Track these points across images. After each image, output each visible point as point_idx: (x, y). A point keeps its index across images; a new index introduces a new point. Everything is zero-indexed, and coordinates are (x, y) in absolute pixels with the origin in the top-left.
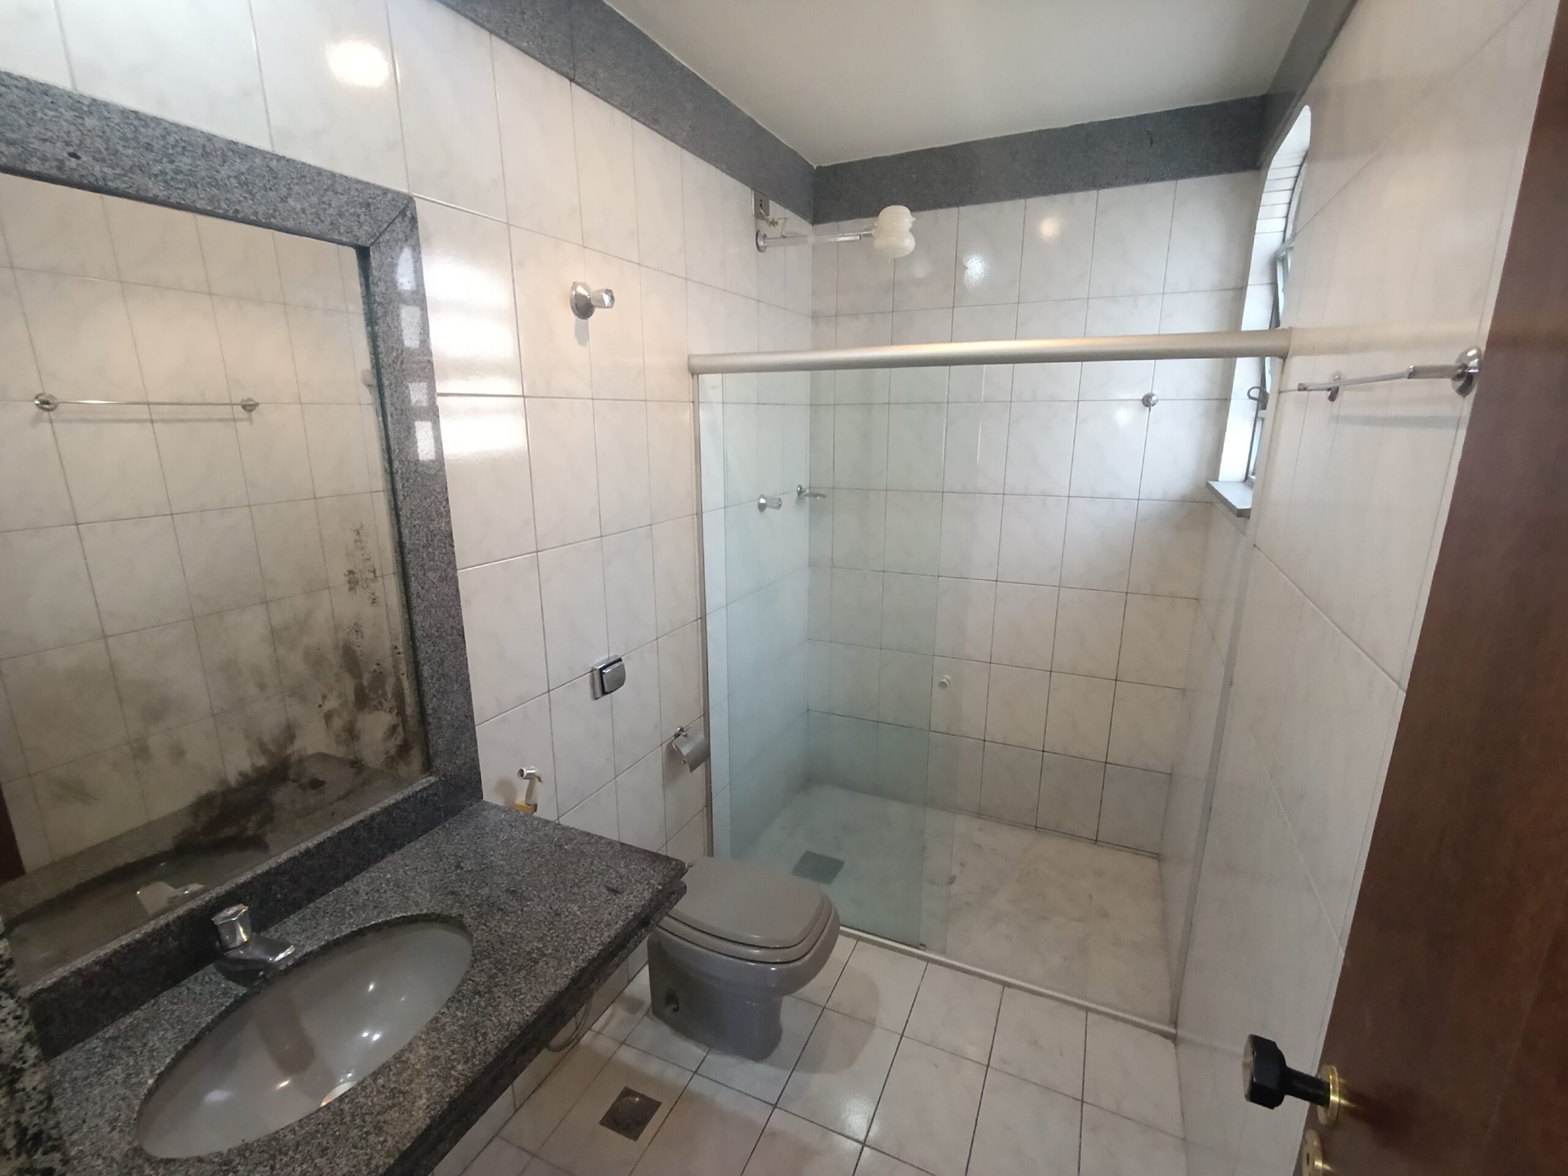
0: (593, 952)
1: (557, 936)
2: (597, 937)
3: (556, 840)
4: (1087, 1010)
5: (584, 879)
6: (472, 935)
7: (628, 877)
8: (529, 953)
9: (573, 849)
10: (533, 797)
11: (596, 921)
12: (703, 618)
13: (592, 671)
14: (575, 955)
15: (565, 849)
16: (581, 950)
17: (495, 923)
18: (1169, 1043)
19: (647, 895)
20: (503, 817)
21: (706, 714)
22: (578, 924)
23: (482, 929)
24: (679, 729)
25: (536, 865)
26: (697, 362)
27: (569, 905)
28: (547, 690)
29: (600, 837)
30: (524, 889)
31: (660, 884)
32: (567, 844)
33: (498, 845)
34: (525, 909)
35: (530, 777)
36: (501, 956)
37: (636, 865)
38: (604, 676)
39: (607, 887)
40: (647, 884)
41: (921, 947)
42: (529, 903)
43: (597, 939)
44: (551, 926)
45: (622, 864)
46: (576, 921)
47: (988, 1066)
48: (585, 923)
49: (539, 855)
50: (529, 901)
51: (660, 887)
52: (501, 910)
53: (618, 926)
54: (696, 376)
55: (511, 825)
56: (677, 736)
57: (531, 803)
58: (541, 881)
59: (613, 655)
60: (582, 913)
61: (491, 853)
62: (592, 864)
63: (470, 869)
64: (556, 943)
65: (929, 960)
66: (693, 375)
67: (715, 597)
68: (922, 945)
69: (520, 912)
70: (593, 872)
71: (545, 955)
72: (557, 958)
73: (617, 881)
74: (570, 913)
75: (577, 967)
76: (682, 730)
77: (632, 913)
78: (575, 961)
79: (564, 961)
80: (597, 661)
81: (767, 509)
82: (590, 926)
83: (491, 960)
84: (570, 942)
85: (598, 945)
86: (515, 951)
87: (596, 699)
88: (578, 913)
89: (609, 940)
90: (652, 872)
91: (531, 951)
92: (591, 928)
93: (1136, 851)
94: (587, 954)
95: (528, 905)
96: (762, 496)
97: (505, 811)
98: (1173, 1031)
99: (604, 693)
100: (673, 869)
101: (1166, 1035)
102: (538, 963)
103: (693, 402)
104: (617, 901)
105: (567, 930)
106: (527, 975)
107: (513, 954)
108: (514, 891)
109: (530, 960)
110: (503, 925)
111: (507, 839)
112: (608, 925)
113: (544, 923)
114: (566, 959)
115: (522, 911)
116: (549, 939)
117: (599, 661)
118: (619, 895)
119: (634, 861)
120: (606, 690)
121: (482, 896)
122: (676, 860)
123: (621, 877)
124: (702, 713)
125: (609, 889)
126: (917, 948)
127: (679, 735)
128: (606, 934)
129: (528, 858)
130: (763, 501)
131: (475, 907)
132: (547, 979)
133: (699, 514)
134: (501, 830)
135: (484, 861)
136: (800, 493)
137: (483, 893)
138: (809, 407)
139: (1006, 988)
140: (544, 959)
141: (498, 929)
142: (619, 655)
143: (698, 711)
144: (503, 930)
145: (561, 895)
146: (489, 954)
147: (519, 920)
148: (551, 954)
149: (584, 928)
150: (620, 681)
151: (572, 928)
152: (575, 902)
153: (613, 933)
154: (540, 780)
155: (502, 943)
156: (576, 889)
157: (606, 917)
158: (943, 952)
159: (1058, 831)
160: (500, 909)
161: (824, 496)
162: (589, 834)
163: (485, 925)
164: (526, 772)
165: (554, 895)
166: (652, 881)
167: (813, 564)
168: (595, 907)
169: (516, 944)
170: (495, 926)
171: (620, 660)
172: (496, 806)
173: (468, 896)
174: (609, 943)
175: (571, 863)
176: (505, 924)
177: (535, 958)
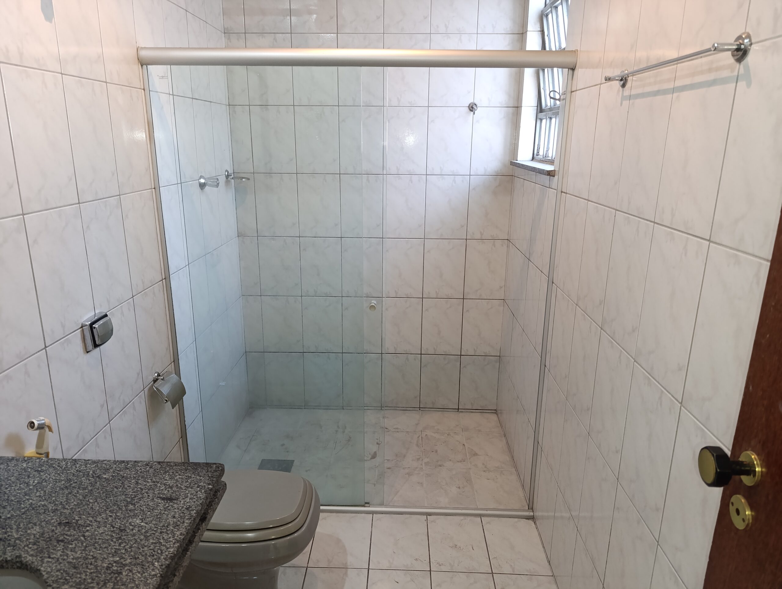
0: (172, 550)
1: (131, 547)
2: (170, 538)
3: (91, 472)
4: (480, 516)
5: (135, 497)
6: (39, 570)
7: (177, 485)
8: (108, 568)
9: (113, 476)
10: (45, 446)
11: (164, 526)
12: (167, 278)
13: (82, 327)
14: (155, 557)
15: (105, 478)
16: (159, 552)
17: (59, 553)
18: (531, 522)
19: (201, 495)
20: (25, 465)
21: (176, 360)
22: (146, 532)
23: (48, 562)
24: (156, 375)
25: (81, 497)
26: (144, 54)
27: (130, 520)
28: (44, 347)
29: (135, 462)
30: (77, 518)
31: (209, 484)
32: (105, 474)
33: (30, 489)
34: (87, 534)
35: (41, 427)
36: (80, 578)
37: (180, 475)
38: (94, 330)
39: (161, 498)
40: (198, 487)
41: (367, 505)
42: (88, 528)
44: (120, 541)
45: (167, 477)
46: (144, 531)
47: (430, 571)
48: (153, 530)
49: (79, 488)
50: (87, 526)
52: (62, 541)
53: (186, 524)
54: (145, 67)
55: (38, 471)
56: (155, 381)
57: (43, 452)
58: (92, 508)
59: (99, 311)
60: (146, 523)
61: (27, 497)
62: (137, 483)
63: (9, 516)
64: (132, 553)
65: (373, 513)
66: (142, 66)
68: (366, 503)
69: (82, 538)
70: (142, 489)
71: (125, 565)
72: (138, 564)
73: (168, 491)
74: (135, 526)
75: (162, 565)
76: (159, 375)
77: (195, 511)
78: (158, 562)
79: (147, 565)
81: (207, 188)
82: (159, 531)
83: (70, 584)
84: (146, 549)
85: (174, 544)
86: (92, 571)
87: (88, 352)
88: (142, 524)
89: (182, 537)
90: (198, 478)
91: (110, 566)
92: (161, 533)
93: (482, 410)
94: (167, 553)
95: (87, 531)
96: (201, 177)
97: (25, 461)
98: (532, 514)
99: (96, 346)
101: (528, 518)
102: (121, 573)
103: (144, 90)
104: (175, 506)
105: (139, 540)
106: (114, 585)
107: (91, 573)
108: (68, 523)
109: (112, 572)
110: (69, 553)
111: (38, 483)
112: (176, 525)
113: (112, 541)
114: (148, 562)
115: (84, 536)
116: (123, 551)
117: (87, 317)
118: (175, 501)
119: (177, 472)
120: (97, 343)
121: (34, 535)
122: (215, 464)
123: (171, 487)
124: (172, 360)
125: (163, 499)
126: (364, 506)
127: (157, 379)
128: (178, 533)
129: (70, 493)
130: (202, 181)
131: (30, 546)
132: (137, 583)
133: (156, 188)
134: (29, 477)
135: (22, 506)
136: (227, 176)
137: (35, 532)
138: (228, 107)
139: (428, 516)
140: (126, 568)
141: (65, 557)
142: (104, 311)
144: (72, 557)
145: (118, 514)
146: (66, 580)
147: (84, 544)
148: (130, 563)
149: (154, 534)
150: (108, 334)
151: (142, 537)
152: (135, 516)
153: (183, 531)
154: (50, 430)
155: (75, 568)
156: (131, 507)
157: (171, 520)
159: (434, 408)
160: (58, 541)
162: (123, 462)
163: (49, 557)
164: (36, 423)
165: (111, 516)
166: (202, 484)
167: (240, 235)
168: (157, 515)
169: (91, 564)
170: (61, 555)
171: (106, 316)
172: (13, 459)
173: (18, 539)
174: (183, 539)
175: (116, 487)
176: (71, 551)
177: (117, 570)
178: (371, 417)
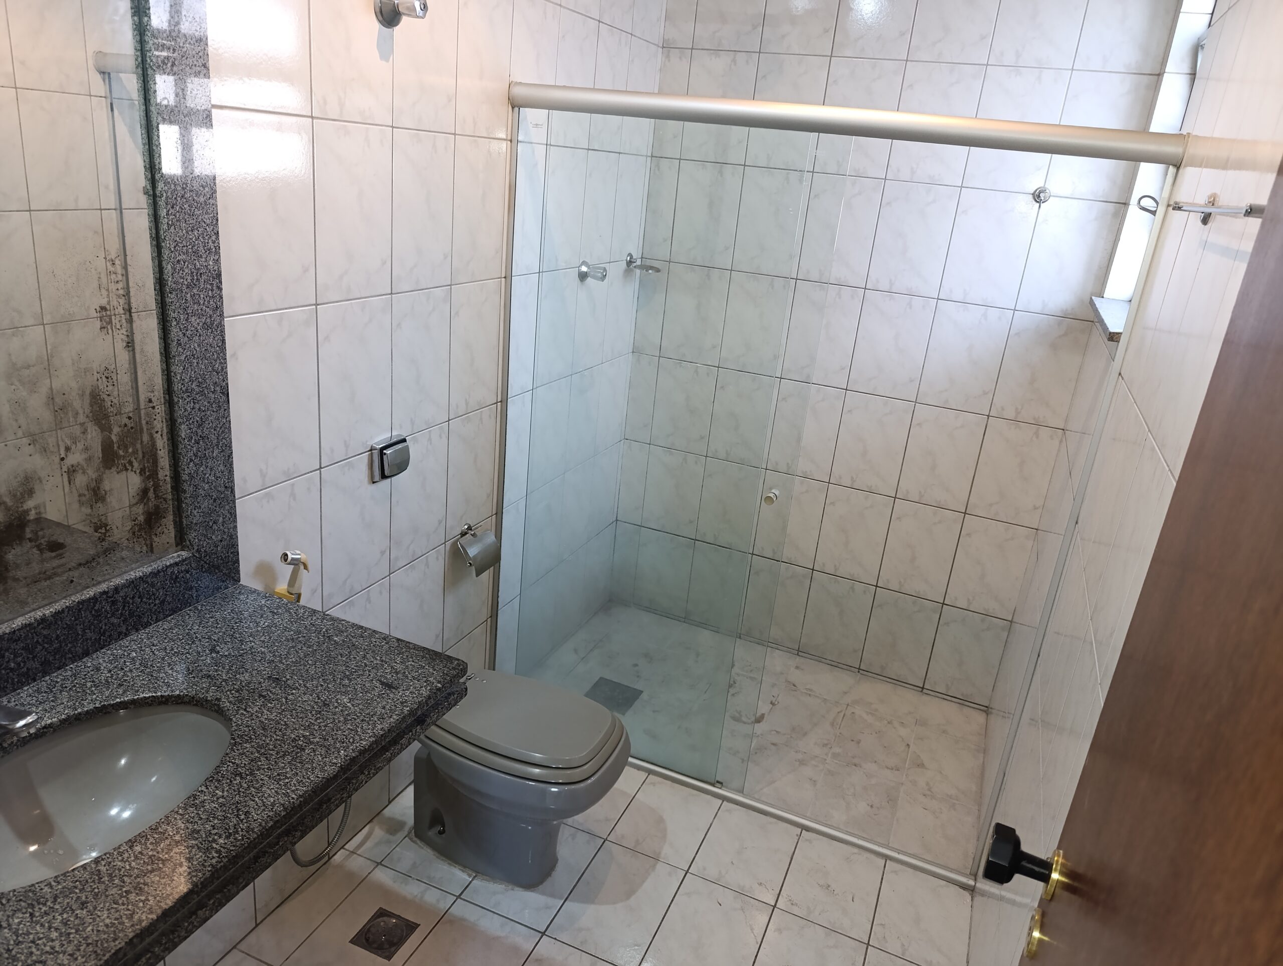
0: (364, 743)
1: (325, 726)
2: (369, 729)
3: (324, 630)
4: (887, 858)
5: (355, 672)
6: (231, 720)
7: (404, 673)
8: (294, 740)
9: (344, 641)
10: (297, 585)
11: (369, 714)
12: (504, 401)
13: (371, 450)
14: (345, 745)
15: (335, 641)
16: (351, 741)
17: (256, 709)
18: (967, 895)
19: (425, 692)
20: (263, 602)
21: (499, 513)
22: (348, 715)
23: (242, 714)
24: (466, 527)
25: (302, 655)
26: (518, 91)
27: (339, 696)
28: (318, 467)
29: (374, 631)
30: (288, 677)
31: (439, 682)
32: (337, 636)
33: (258, 631)
34: (290, 697)
35: (296, 563)
36: (264, 741)
37: (413, 661)
38: (385, 457)
39: (380, 681)
40: (425, 682)
41: (718, 785)
42: (294, 691)
43: (369, 731)
44: (319, 716)
45: (399, 660)
46: (346, 712)
47: (775, 906)
48: (356, 715)
49: (304, 644)
50: (294, 689)
51: (439, 685)
52: (264, 697)
53: (392, 719)
54: (516, 109)
55: (273, 612)
56: (463, 534)
57: (293, 592)
58: (307, 670)
59: (397, 434)
60: (353, 705)
61: (251, 639)
62: (364, 657)
63: (226, 653)
64: (324, 733)
65: (724, 799)
66: (513, 108)
67: (519, 379)
68: (718, 782)
69: (284, 700)
70: (366, 665)
71: (312, 743)
72: (325, 746)
73: (392, 676)
74: (339, 704)
75: (347, 756)
76: (470, 528)
77: (408, 709)
78: (345, 750)
79: (333, 750)
80: (376, 441)
81: (589, 280)
82: (362, 718)
83: (253, 744)
84: (340, 732)
85: (370, 737)
86: (278, 738)
87: (374, 482)
88: (349, 704)
89: (382, 733)
90: (431, 671)
91: (297, 738)
92: (363, 720)
93: (963, 701)
94: (358, 745)
95: (292, 694)
96: (584, 263)
97: (266, 597)
98: (972, 883)
99: (384, 476)
100: (454, 668)
101: (964, 887)
102: (304, 750)
103: (511, 141)
104: (392, 695)
105: (337, 721)
106: (292, 760)
107: (276, 740)
108: (278, 679)
109: (296, 746)
110: (265, 711)
111: (268, 626)
112: (382, 718)
113: (311, 713)
114: (335, 748)
115: (286, 698)
116: (316, 727)
117: (380, 439)
118: (394, 691)
119: (412, 658)
120: (387, 473)
121: (241, 681)
122: (458, 660)
123: (397, 673)
124: (494, 512)
125: (382, 683)
126: (713, 785)
127: (466, 533)
128: (379, 727)
129: (293, 647)
130: (584, 269)
131: (233, 692)
132: (314, 765)
133: (508, 277)
134: (262, 617)
135: (243, 646)
136: (629, 263)
137: (243, 679)
138: (649, 159)
139: (804, 831)
140: (311, 747)
141: (260, 715)
142: (404, 434)
143: (489, 508)
144: (266, 717)
145: (330, 686)
146: (251, 738)
147: (283, 708)
148: (318, 742)
149: (355, 719)
150: (402, 465)
151: (342, 719)
152: (346, 693)
153: (386, 726)
154: (306, 567)
155: (264, 729)
156: (346, 682)
157: (379, 710)
158: (741, 791)
159: (882, 676)
160: (260, 696)
161: (658, 270)
162: (362, 627)
163: (245, 710)
164: (290, 556)
165: (322, 686)
166: (431, 679)
167: (636, 351)
168: (368, 700)
169: (280, 730)
170: (257, 711)
171: (404, 440)
172: (255, 591)
173: (225, 680)
174: (382, 735)
175: (341, 654)
176: (268, 711)
177: (302, 746)
178: (777, 661)
